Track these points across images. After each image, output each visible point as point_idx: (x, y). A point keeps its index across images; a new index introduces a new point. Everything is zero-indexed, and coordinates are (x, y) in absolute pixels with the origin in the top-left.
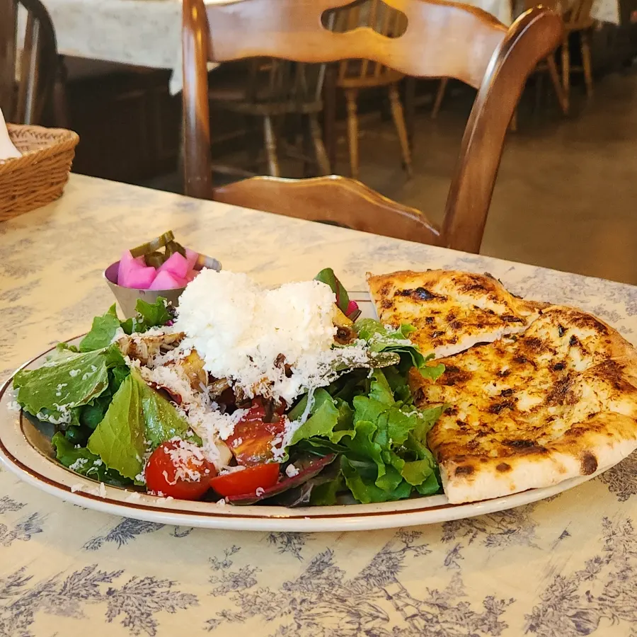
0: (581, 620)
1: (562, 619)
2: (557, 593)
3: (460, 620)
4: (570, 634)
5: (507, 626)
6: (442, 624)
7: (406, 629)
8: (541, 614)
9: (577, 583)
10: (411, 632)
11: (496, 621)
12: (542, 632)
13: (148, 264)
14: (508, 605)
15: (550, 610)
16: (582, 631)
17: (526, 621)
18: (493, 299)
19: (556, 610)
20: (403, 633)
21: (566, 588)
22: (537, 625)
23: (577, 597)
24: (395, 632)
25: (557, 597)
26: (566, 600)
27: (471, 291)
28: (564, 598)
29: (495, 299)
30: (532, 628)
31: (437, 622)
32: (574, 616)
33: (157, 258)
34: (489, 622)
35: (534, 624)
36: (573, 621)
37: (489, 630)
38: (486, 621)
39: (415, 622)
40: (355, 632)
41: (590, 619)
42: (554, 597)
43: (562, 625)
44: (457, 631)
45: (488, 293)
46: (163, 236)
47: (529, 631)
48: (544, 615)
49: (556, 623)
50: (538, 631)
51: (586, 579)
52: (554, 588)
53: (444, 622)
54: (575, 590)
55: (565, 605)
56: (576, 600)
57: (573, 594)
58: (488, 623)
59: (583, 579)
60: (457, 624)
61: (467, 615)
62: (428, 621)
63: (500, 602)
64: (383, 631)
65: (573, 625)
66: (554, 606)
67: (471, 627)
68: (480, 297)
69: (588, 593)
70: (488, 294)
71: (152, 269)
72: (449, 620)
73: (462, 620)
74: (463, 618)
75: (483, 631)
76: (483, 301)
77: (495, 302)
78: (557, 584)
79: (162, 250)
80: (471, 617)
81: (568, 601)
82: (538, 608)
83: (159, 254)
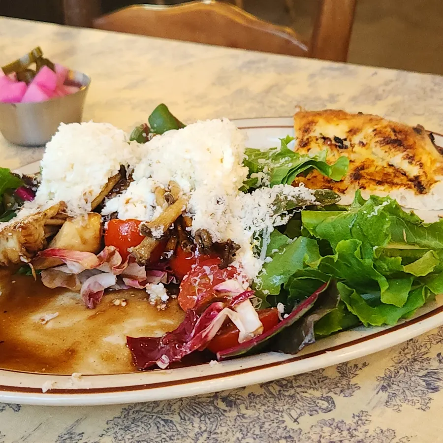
0: (432, 379)
1: (413, 379)
2: (409, 356)
3: (313, 384)
4: (420, 392)
5: (359, 388)
6: (295, 388)
7: (261, 395)
8: (393, 376)
9: (428, 346)
10: (266, 397)
11: (349, 384)
12: (393, 392)
13: (19, 79)
14: (361, 369)
15: (402, 371)
16: (433, 389)
17: (378, 383)
18: (409, 158)
19: (407, 371)
20: (258, 398)
21: (418, 351)
22: (389, 385)
23: (428, 359)
24: (251, 398)
25: (409, 359)
26: (417, 362)
27: (388, 146)
28: (415, 360)
29: (411, 159)
30: (384, 388)
31: (292, 387)
32: (425, 376)
33: (28, 74)
34: (342, 385)
35: (385, 385)
36: (424, 381)
37: (341, 391)
38: (338, 385)
39: (270, 388)
40: (212, 399)
41: (440, 378)
42: (406, 359)
43: (412, 384)
44: (310, 394)
45: (405, 151)
46: (32, 53)
47: (381, 391)
48: (395, 377)
49: (407, 383)
50: (389, 390)
51: (437, 343)
52: (406, 351)
53: (298, 387)
54: (427, 353)
55: (417, 367)
56: (427, 362)
57: (425, 356)
58: (340, 386)
59: (435, 342)
60: (311, 388)
61: (320, 380)
62: (282, 387)
63: (353, 366)
64: (240, 397)
65: (424, 384)
66: (406, 368)
67: (324, 390)
68: (395, 155)
69: (439, 355)
70: (405, 153)
71: (22, 84)
72: (303, 384)
73: (315, 384)
74: (317, 382)
75: (336, 394)
76: (398, 159)
77: (411, 163)
78: (409, 347)
79: (33, 67)
80: (325, 382)
81: (419, 363)
82: (390, 371)
83: (30, 70)
